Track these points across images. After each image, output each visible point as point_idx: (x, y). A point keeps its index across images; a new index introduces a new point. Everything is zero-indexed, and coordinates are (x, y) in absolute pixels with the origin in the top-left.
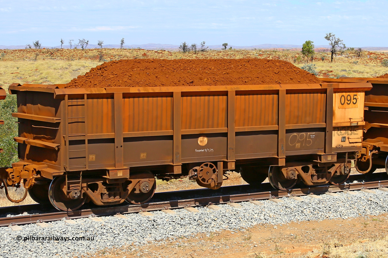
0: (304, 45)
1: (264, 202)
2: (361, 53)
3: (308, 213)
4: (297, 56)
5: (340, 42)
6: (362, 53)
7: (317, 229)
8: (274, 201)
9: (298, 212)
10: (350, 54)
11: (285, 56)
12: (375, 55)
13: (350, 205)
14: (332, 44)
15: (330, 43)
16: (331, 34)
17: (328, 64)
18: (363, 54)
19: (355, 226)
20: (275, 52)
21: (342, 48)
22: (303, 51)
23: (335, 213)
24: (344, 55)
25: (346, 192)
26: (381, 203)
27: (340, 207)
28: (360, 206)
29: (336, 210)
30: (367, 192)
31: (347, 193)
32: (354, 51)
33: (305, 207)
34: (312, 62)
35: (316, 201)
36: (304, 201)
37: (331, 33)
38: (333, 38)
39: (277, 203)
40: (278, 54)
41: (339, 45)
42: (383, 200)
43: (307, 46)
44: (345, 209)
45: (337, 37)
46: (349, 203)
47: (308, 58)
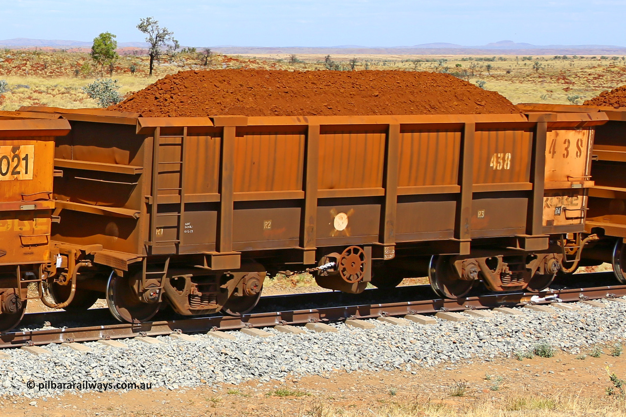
0: (96, 40)
1: (12, 354)
2: (209, 59)
3: (99, 377)
4: (81, 62)
5: (167, 37)
6: (211, 58)
7: (117, 408)
8: (31, 352)
9: (80, 375)
10: (187, 60)
11: (58, 64)
12: (237, 64)
13: (184, 362)
14: (151, 39)
15: (149, 38)
16: (150, 20)
17: (143, 79)
18: (213, 61)
19: (192, 404)
20: (38, 54)
21: (171, 47)
22: (94, 53)
23: (153, 377)
24: (176, 62)
25: (175, 337)
26: (245, 360)
27: (164, 367)
28: (205, 365)
29: (156, 372)
30: (218, 336)
31: (178, 338)
32: (195, 55)
33: (93, 365)
34: (111, 74)
35: (115, 353)
36: (91, 353)
37: (150, 18)
38: (154, 28)
39: (37, 354)
40: (44, 59)
41: (166, 42)
42: (251, 354)
43: (102, 44)
44: (173, 370)
45: (161, 26)
46: (181, 359)
47: (104, 68)
